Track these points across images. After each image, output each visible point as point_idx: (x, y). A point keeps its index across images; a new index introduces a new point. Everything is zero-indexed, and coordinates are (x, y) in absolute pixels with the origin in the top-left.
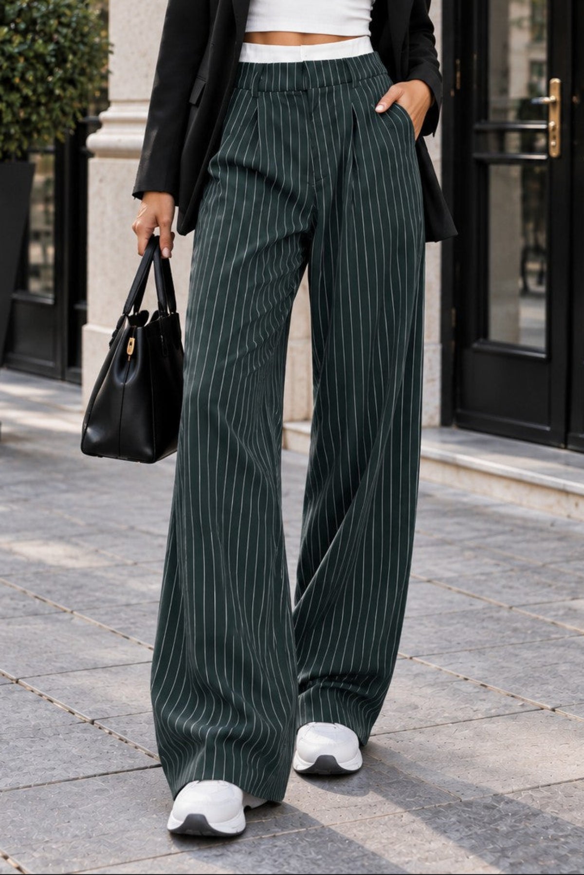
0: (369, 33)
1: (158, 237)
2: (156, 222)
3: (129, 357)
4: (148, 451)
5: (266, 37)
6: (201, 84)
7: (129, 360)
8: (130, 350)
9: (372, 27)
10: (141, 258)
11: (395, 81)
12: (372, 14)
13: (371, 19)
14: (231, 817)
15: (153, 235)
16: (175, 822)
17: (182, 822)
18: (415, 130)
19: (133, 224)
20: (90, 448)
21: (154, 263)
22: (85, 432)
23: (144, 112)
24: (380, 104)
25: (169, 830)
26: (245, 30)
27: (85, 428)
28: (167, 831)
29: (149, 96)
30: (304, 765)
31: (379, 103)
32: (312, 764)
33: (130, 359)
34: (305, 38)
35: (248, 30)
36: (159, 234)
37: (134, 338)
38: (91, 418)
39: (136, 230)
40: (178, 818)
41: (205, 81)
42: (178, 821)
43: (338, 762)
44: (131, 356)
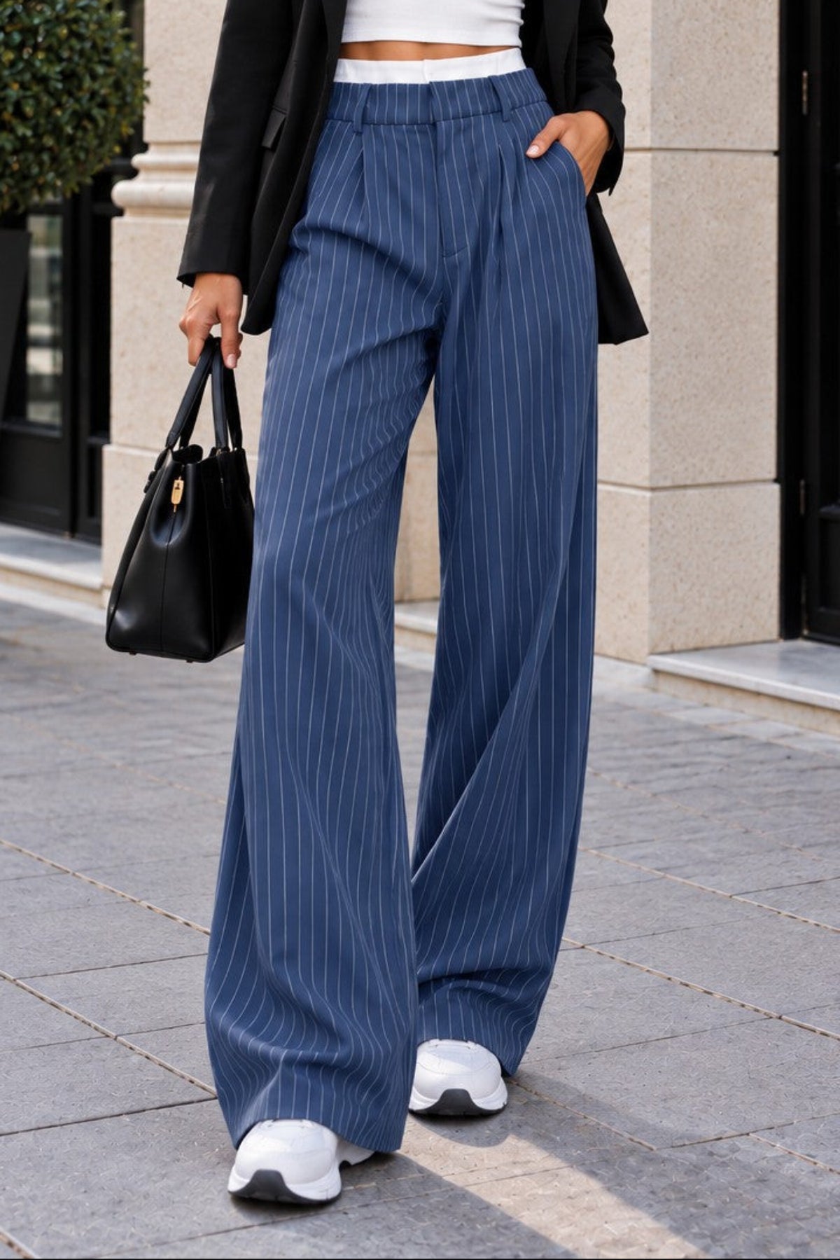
0: (518, 42)
1: (219, 340)
2: (217, 317)
3: (175, 507)
4: (202, 644)
5: (373, 50)
6: (278, 119)
7: (175, 511)
8: (176, 498)
9: (524, 33)
10: (193, 368)
11: (557, 111)
12: (524, 13)
13: (522, 22)
14: (318, 1177)
15: (210, 336)
16: (237, 1182)
17: (247, 1181)
18: (585, 182)
19: (182, 319)
20: (118, 640)
21: (212, 377)
22: (111, 618)
23: (193, 157)
24: (534, 144)
25: (230, 1192)
26: (341, 38)
27: (112, 611)
28: (228, 1193)
29: (199, 136)
30: (426, 1102)
31: (534, 142)
32: (436, 1101)
33: (177, 509)
34: (428, 50)
35: (346, 39)
36: (220, 335)
37: (182, 479)
38: (120, 596)
39: (185, 328)
40: (242, 1174)
41: (285, 114)
42: (242, 1179)
43: (472, 1098)
44: (178, 505)
